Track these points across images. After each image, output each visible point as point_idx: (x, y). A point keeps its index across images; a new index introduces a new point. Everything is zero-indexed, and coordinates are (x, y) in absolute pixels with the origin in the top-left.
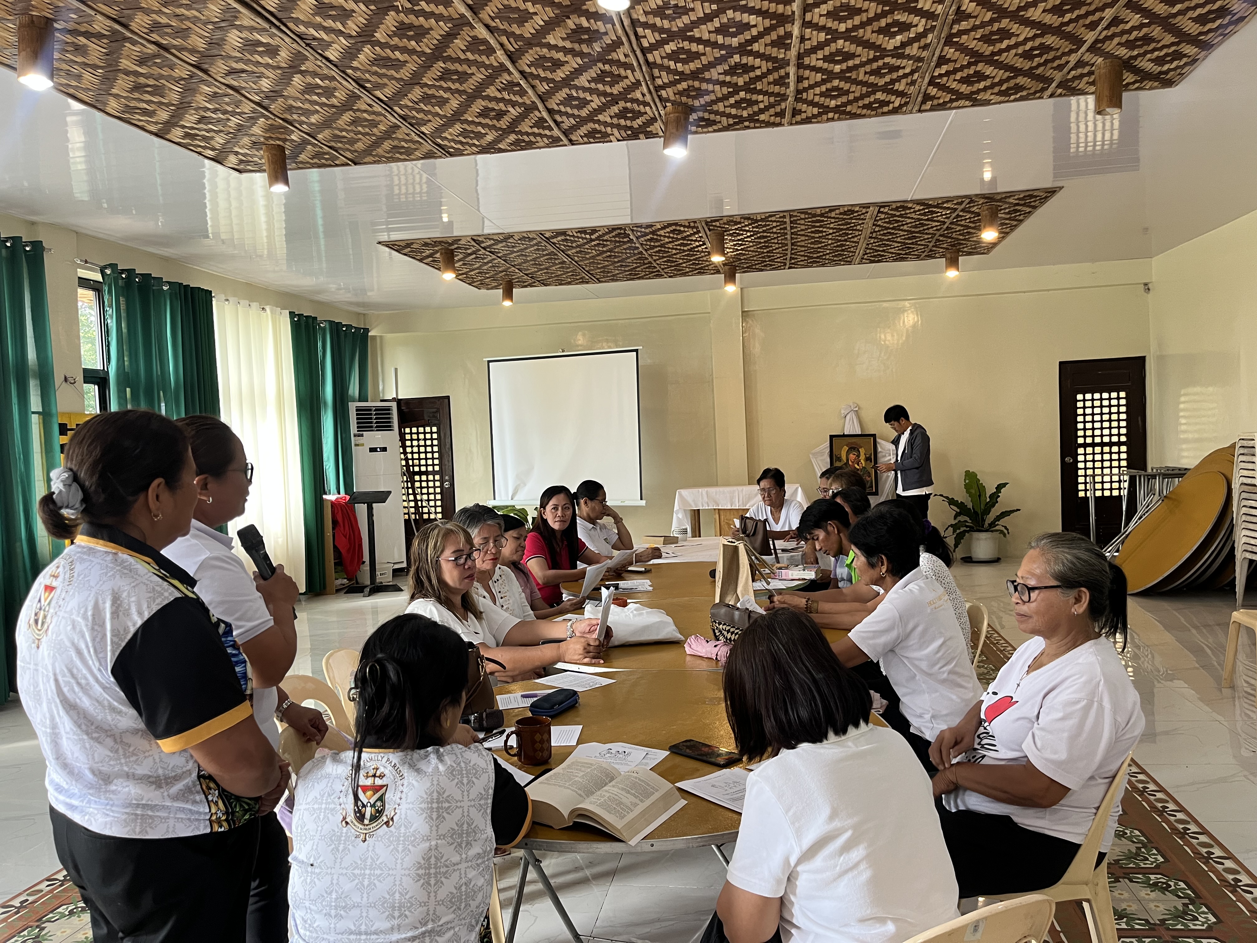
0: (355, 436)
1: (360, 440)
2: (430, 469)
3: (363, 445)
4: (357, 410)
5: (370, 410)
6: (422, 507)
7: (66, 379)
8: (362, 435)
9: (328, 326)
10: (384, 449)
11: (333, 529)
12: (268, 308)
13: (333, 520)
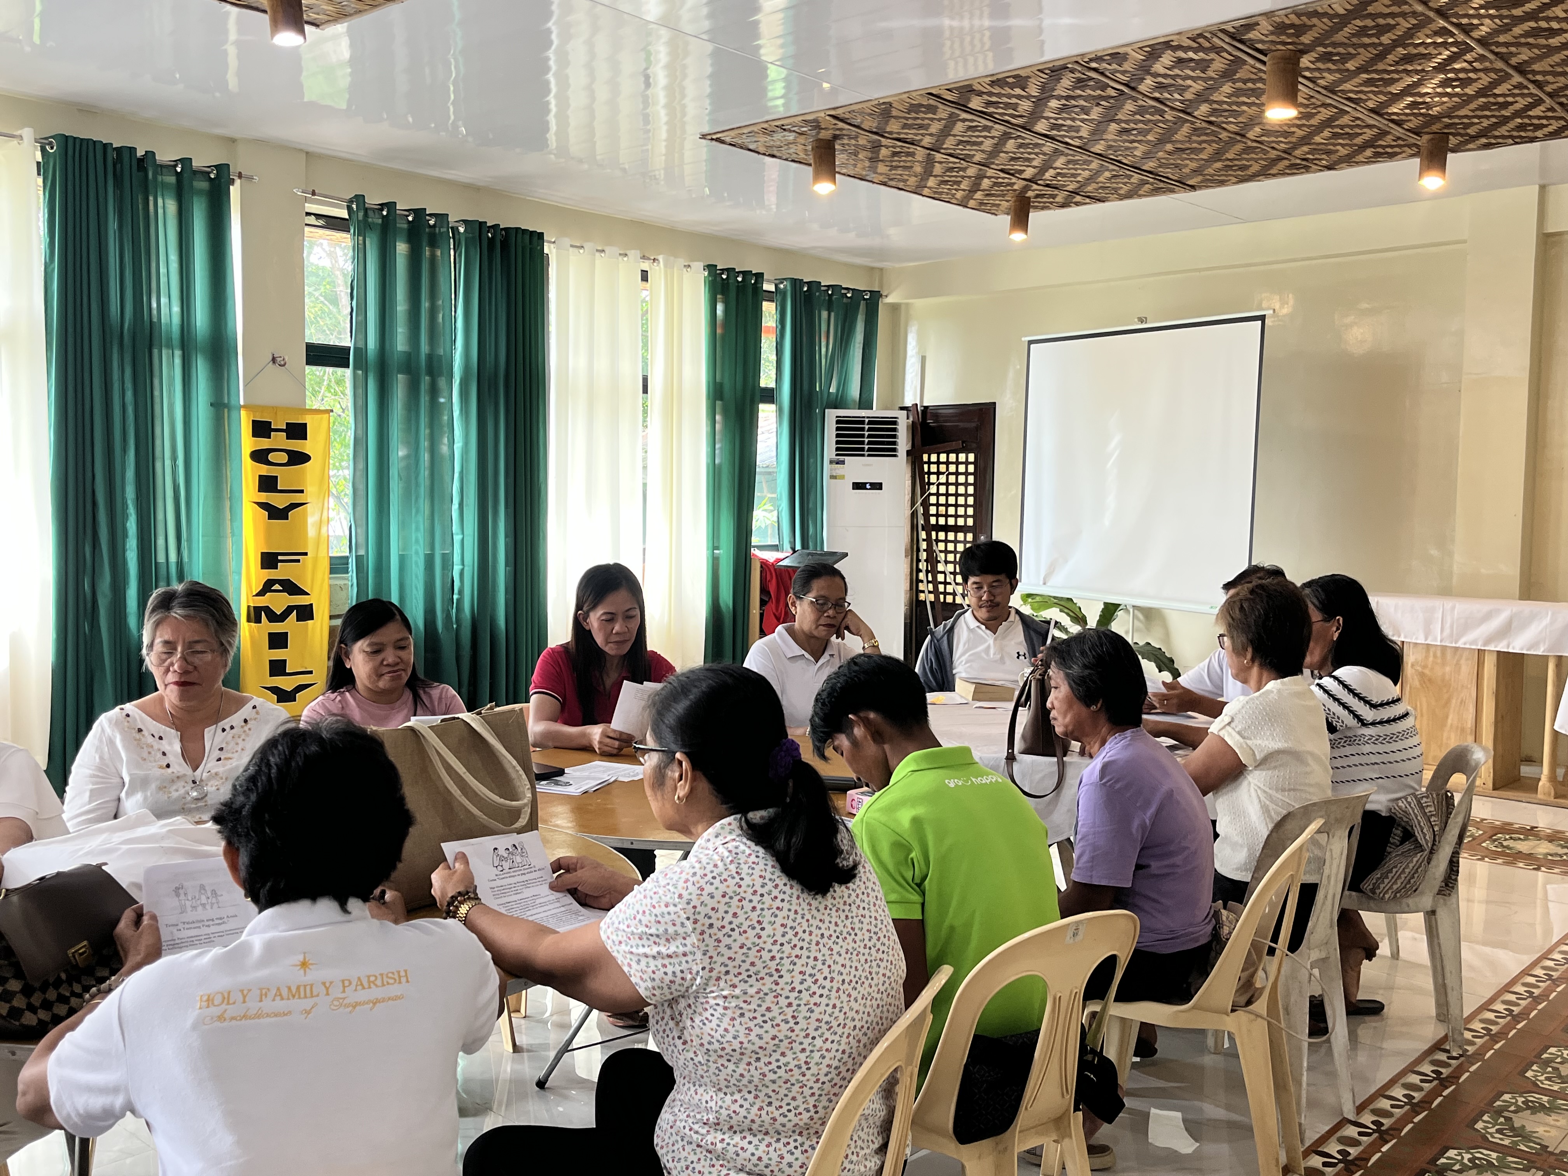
0: (831, 462)
1: (839, 470)
2: (961, 522)
3: (842, 477)
4: (838, 422)
5: (863, 422)
6: (945, 583)
7: (274, 360)
8: (843, 462)
9: (789, 288)
10: (878, 486)
11: (763, 603)
12: (661, 258)
13: (764, 590)
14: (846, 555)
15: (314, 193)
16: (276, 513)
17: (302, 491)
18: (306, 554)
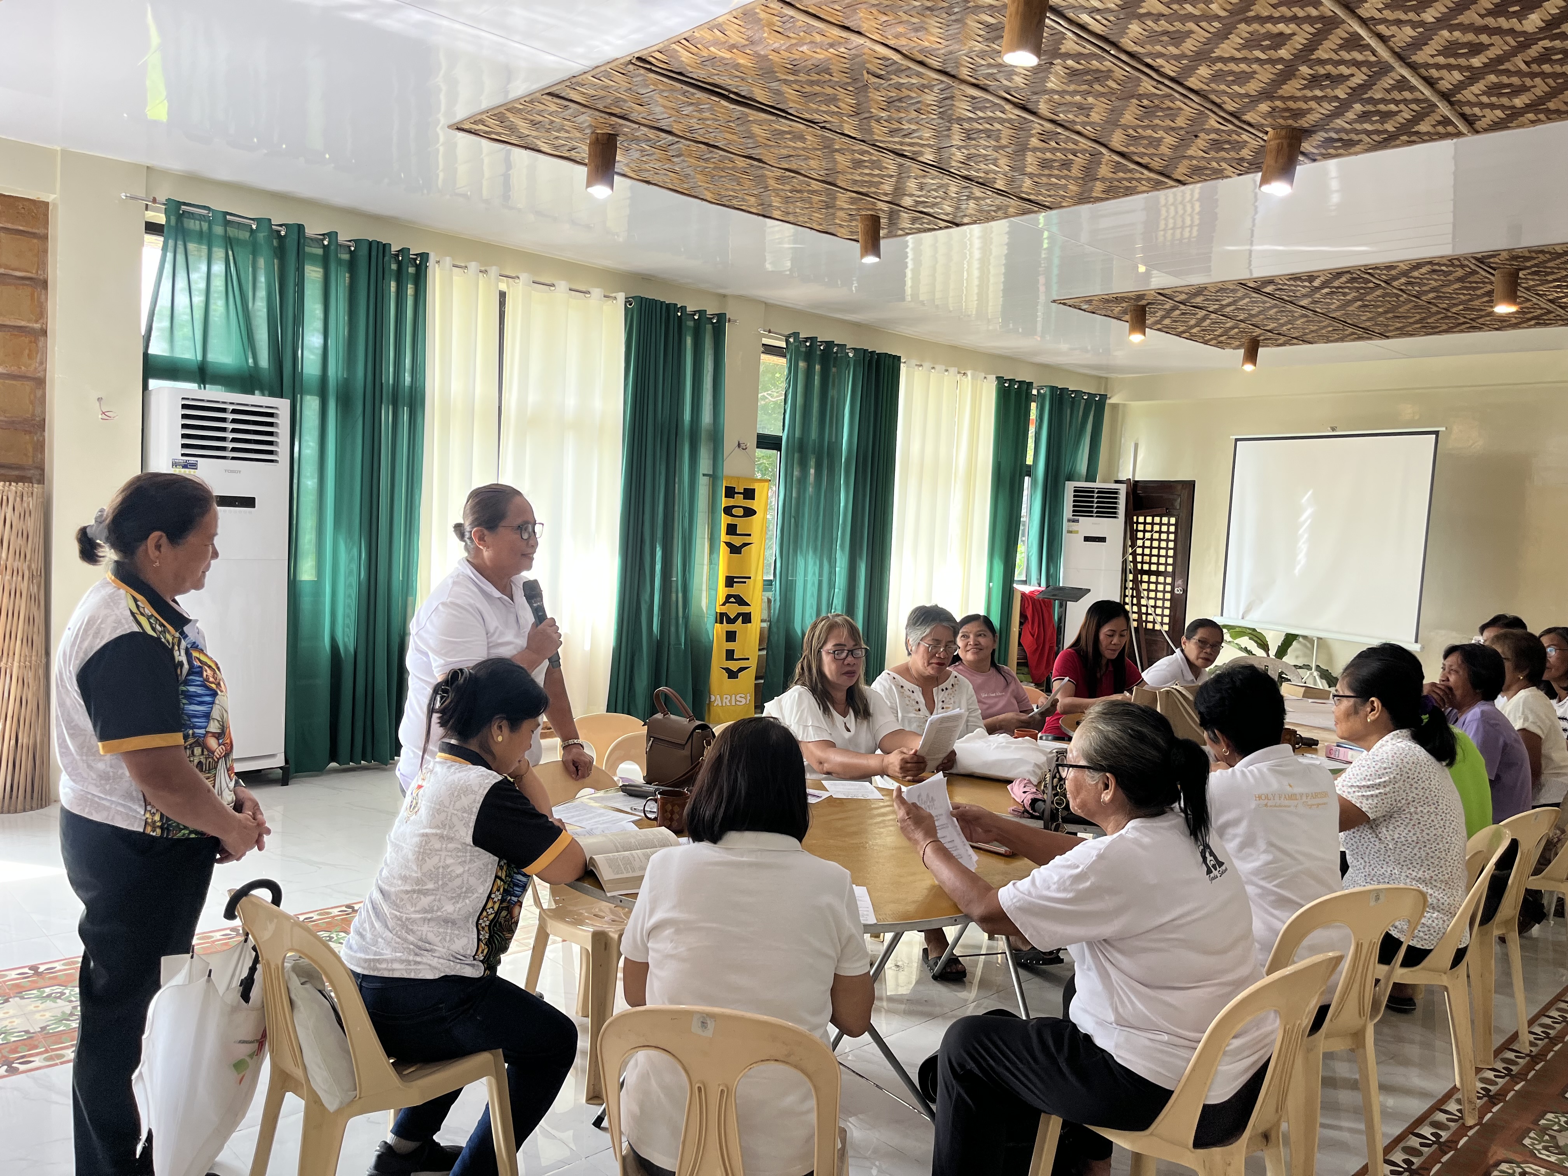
0: (1069, 521)
1: (1074, 526)
2: (1162, 568)
3: (1077, 532)
4: (1075, 491)
5: (1093, 492)
6: (1147, 614)
7: (739, 445)
8: (1078, 521)
9: (1048, 393)
10: (1102, 540)
11: (1021, 624)
12: (969, 373)
13: (1023, 615)
14: (1089, 590)
15: (770, 332)
16: (734, 550)
17: (750, 535)
18: (750, 578)
